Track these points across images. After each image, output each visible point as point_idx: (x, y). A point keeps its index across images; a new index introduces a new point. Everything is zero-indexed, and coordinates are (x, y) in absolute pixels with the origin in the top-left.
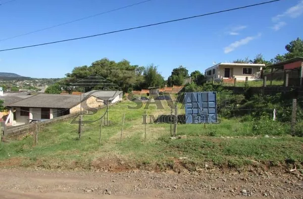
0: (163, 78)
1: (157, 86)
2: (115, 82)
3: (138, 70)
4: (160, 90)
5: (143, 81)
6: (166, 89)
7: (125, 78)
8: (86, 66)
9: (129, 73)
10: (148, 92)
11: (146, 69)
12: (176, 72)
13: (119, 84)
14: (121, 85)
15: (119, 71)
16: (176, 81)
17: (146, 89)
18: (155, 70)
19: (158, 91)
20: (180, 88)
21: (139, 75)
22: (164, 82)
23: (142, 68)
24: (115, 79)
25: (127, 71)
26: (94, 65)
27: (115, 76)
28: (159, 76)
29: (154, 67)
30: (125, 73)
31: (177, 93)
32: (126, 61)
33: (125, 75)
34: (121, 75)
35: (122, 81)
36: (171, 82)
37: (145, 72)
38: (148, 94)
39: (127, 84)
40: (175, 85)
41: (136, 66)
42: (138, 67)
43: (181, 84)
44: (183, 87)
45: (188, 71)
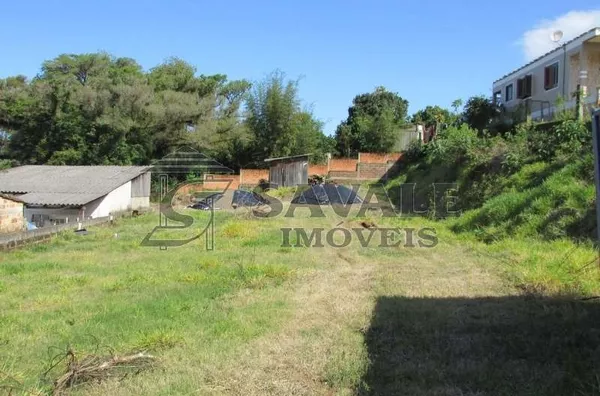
0: (319, 125)
1: (297, 157)
2: (134, 137)
3: (225, 93)
4: (313, 172)
5: (246, 138)
6: (333, 169)
7: (179, 122)
8: (21, 80)
9: (187, 103)
10: (265, 176)
11: (252, 92)
12: (365, 105)
13: (152, 147)
14: (161, 150)
15: (147, 95)
16: (367, 135)
17: (254, 167)
18: (291, 92)
19: (305, 173)
20: (386, 162)
21: (230, 112)
22: (324, 144)
23: (240, 88)
25: (179, 95)
26: (50, 70)
27: (133, 112)
28: (305, 119)
29: (285, 84)
30: (172, 101)
31: (377, 179)
33: (174, 108)
34: (157, 110)
35: (160, 135)
36: (349, 144)
37: (251, 105)
38: (264, 186)
39: (185, 147)
40: (365, 151)
41: (216, 78)
42: (225, 83)
43: (391, 145)
44: (397, 159)
45: (405, 102)
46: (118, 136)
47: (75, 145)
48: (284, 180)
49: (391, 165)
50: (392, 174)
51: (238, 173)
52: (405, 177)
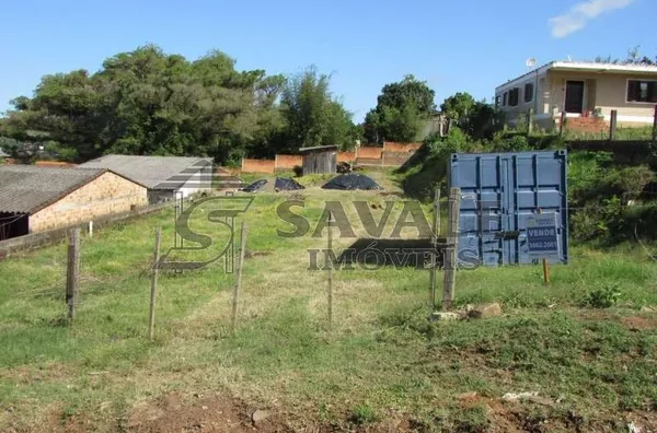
0: (349, 115)
1: (329, 144)
2: (185, 128)
3: (263, 87)
4: (342, 158)
5: (280, 124)
6: (360, 154)
7: (220, 115)
8: (83, 73)
9: (233, 98)
10: (299, 162)
11: (290, 85)
12: (393, 96)
13: (199, 135)
14: (206, 137)
15: (199, 90)
16: (392, 125)
17: (288, 153)
18: (322, 86)
19: (334, 161)
20: (408, 151)
21: (266, 105)
22: (353, 131)
23: (278, 82)
24: (184, 116)
25: (224, 91)
26: (111, 68)
27: (185, 106)
28: (336, 108)
29: (318, 78)
30: (219, 96)
31: (399, 166)
32: (221, 57)
33: (221, 103)
34: (206, 104)
35: (207, 125)
36: (378, 131)
37: (287, 95)
38: (299, 171)
39: (226, 134)
40: (391, 140)
41: (256, 73)
42: (264, 78)
43: (413, 135)
44: (418, 148)
45: (432, 92)
46: (171, 125)
47: (134, 133)
48: (315, 167)
49: (412, 154)
50: (412, 162)
51: (274, 159)
52: (421, 166)
